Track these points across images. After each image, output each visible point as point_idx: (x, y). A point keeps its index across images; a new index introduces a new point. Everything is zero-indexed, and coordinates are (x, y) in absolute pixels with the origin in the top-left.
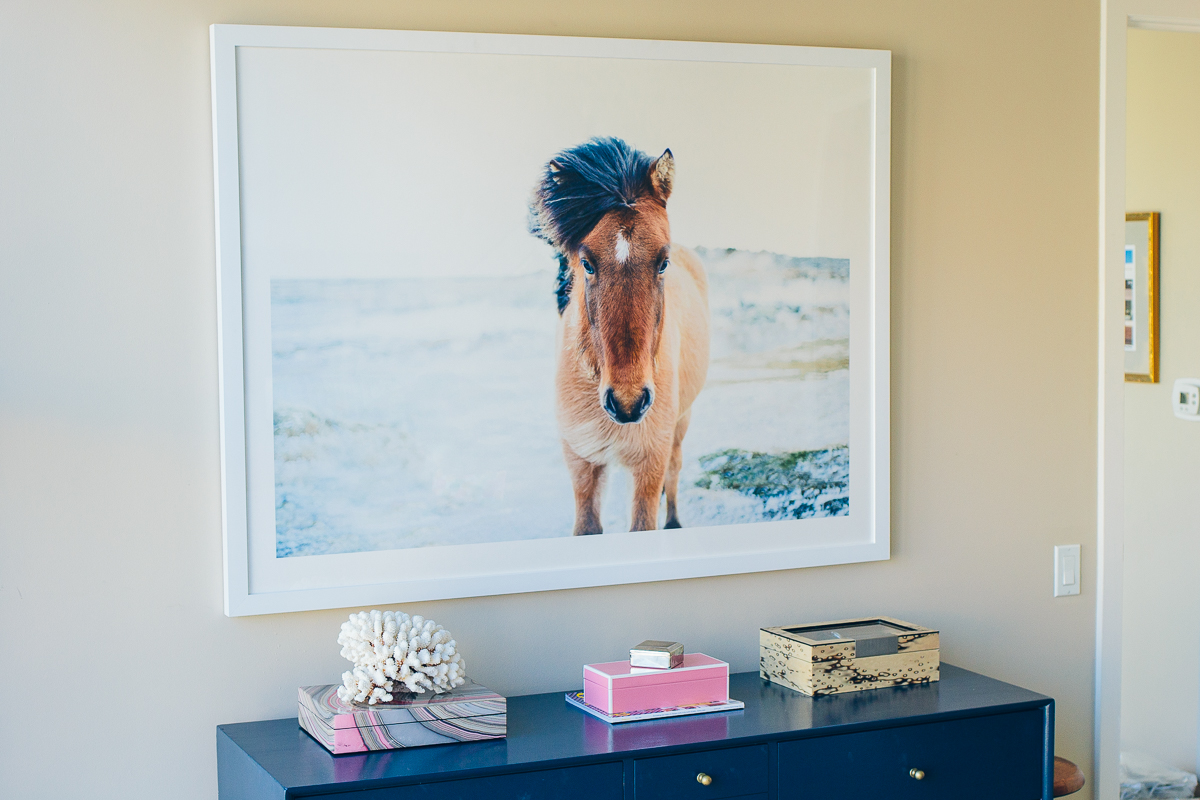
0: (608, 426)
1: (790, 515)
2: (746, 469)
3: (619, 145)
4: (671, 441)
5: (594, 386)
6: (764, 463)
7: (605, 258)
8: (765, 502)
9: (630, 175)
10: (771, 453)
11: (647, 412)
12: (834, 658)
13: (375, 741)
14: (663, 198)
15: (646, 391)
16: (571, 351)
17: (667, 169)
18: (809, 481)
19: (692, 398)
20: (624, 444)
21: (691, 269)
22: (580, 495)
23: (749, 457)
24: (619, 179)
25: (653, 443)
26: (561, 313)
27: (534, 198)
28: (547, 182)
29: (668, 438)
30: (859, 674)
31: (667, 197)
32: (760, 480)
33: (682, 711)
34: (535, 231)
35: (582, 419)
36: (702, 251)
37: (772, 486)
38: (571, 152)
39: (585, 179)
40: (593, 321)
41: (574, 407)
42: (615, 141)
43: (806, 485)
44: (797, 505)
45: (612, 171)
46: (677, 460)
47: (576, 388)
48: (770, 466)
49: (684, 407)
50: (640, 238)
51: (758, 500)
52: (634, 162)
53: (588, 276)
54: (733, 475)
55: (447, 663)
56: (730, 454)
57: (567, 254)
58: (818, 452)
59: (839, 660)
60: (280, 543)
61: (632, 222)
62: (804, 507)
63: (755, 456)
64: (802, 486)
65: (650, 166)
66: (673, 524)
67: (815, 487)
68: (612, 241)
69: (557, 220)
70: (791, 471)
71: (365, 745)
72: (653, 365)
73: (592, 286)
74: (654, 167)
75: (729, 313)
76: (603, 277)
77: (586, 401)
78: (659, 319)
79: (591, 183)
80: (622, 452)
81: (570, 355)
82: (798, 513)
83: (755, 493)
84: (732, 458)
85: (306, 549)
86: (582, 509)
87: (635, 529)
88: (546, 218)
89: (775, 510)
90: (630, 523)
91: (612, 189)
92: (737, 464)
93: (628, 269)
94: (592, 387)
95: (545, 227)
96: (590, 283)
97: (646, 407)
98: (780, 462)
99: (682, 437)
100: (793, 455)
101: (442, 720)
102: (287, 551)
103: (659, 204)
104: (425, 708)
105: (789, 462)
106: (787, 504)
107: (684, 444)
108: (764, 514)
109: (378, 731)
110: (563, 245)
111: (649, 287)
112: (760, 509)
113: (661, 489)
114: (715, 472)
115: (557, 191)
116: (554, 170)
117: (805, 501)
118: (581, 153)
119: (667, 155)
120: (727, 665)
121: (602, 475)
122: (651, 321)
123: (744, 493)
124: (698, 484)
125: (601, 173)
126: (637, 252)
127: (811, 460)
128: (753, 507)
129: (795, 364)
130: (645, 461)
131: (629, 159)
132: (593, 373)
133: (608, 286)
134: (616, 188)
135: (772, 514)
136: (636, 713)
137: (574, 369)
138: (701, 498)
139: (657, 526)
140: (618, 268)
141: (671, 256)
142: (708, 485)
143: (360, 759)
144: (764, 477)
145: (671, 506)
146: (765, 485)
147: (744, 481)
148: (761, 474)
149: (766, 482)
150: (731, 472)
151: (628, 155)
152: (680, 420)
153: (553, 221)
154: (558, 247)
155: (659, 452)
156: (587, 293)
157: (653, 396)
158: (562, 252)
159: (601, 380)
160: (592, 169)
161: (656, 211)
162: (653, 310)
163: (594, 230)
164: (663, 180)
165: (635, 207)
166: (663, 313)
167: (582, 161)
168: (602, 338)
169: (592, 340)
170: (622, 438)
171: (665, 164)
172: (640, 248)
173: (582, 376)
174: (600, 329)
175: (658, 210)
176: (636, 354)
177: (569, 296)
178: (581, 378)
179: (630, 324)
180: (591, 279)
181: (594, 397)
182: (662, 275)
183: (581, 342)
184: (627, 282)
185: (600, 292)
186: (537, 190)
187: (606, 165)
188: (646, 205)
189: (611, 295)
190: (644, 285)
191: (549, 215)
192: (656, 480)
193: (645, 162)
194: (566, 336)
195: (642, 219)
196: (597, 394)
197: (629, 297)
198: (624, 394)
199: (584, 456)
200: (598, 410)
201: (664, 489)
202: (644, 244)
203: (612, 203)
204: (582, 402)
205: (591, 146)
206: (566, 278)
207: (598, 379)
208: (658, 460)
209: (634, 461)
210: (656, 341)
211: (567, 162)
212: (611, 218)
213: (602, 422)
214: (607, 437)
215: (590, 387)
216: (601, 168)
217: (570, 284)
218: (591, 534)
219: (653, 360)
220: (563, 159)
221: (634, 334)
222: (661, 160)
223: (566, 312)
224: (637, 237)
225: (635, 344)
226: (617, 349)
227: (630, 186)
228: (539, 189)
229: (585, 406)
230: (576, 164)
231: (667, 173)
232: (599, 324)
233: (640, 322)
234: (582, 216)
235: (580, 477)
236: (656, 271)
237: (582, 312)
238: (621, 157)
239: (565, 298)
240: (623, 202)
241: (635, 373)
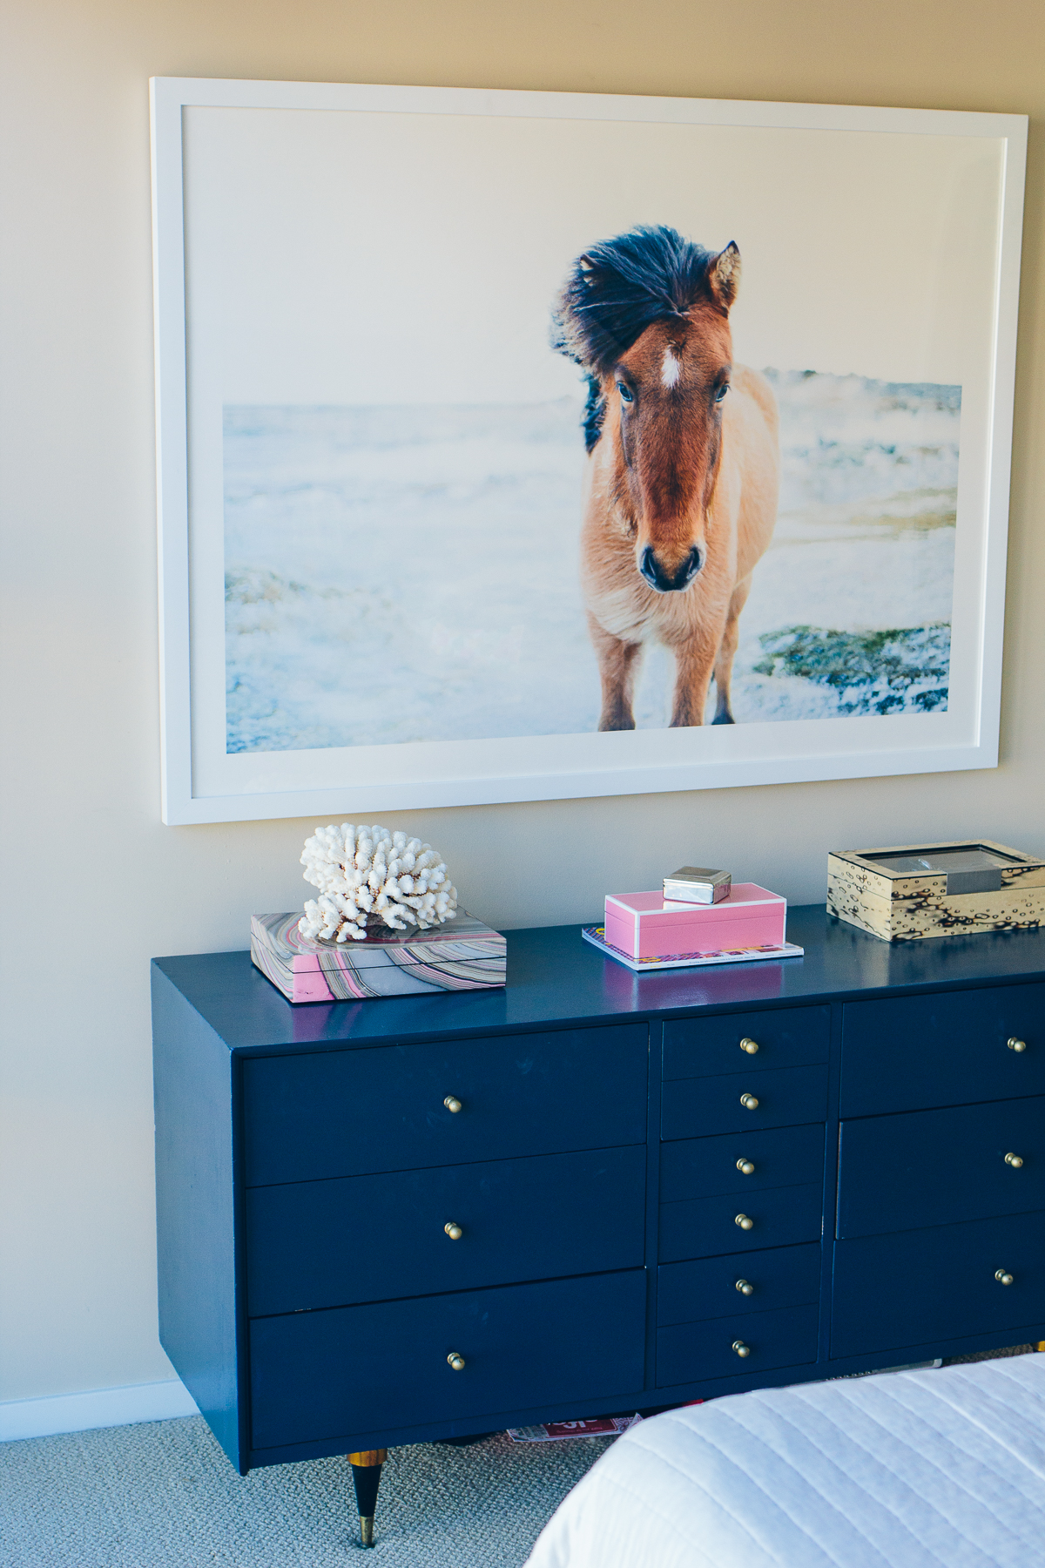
0: (645, 595)
1: (873, 709)
2: (819, 651)
3: (670, 236)
4: (725, 615)
5: (629, 544)
6: (842, 644)
7: (648, 380)
8: (841, 693)
9: (682, 275)
10: (851, 631)
11: (695, 578)
12: (919, 895)
13: (343, 986)
14: (724, 305)
15: (695, 553)
17: (730, 268)
18: (899, 668)
19: (754, 561)
20: (665, 618)
21: (756, 396)
22: (607, 680)
23: (823, 636)
24: (668, 279)
25: (702, 617)
26: (590, 451)
27: (559, 304)
28: (576, 284)
29: (720, 611)
30: (950, 916)
31: (729, 304)
32: (836, 665)
33: (726, 958)
34: (559, 345)
35: (612, 587)
36: (771, 373)
37: (851, 673)
38: (607, 245)
39: (624, 279)
40: (629, 462)
41: (603, 571)
42: (664, 231)
43: (894, 672)
44: (882, 697)
45: (660, 269)
46: (731, 638)
47: (607, 546)
48: (849, 648)
49: (743, 571)
50: (694, 357)
51: (833, 691)
52: (688, 258)
53: (626, 404)
54: (802, 658)
55: (434, 892)
56: (799, 632)
57: (600, 377)
58: (911, 631)
59: (926, 898)
60: (232, 735)
61: (683, 335)
62: (891, 701)
63: (831, 635)
64: (889, 674)
65: (709, 263)
66: (724, 718)
67: (906, 675)
68: (657, 359)
69: (587, 333)
70: (876, 656)
71: (331, 993)
72: (705, 519)
73: (631, 418)
74: (714, 265)
75: (803, 454)
76: (644, 406)
77: (618, 563)
78: (714, 460)
79: (633, 284)
80: (662, 628)
81: (600, 503)
82: (882, 708)
83: (830, 681)
84: (801, 637)
85: (263, 743)
86: (611, 697)
87: (675, 724)
88: (574, 330)
89: (854, 702)
90: (669, 717)
91: (659, 293)
92: (808, 645)
93: (677, 396)
94: (627, 546)
95: (572, 341)
96: (627, 414)
97: (694, 571)
98: (862, 643)
99: (738, 609)
100: (880, 634)
101: (426, 964)
102: (240, 745)
103: (718, 312)
104: (405, 949)
105: (874, 643)
106: (869, 696)
107: (741, 619)
108: (840, 708)
109: (347, 977)
110: (595, 365)
111: (703, 420)
112: (835, 702)
113: (710, 675)
114: (779, 655)
115: (588, 295)
116: (586, 267)
117: (892, 693)
118: (621, 246)
119: (731, 249)
120: (784, 900)
121: (637, 656)
122: (705, 462)
123: (814, 681)
124: (758, 669)
125: (646, 273)
126: (689, 374)
127: (902, 641)
128: (826, 699)
129: (887, 519)
130: (691, 640)
131: (682, 255)
132: (628, 527)
133: (650, 417)
134: (664, 291)
135: (850, 708)
136: (668, 958)
137: (604, 523)
138: (760, 686)
139: (703, 721)
140: (663, 395)
141: (732, 379)
142: (769, 671)
143: (325, 1010)
144: (841, 661)
145: (723, 697)
146: (842, 671)
147: (816, 665)
148: (837, 658)
149: (843, 668)
150: (800, 655)
151: (681, 248)
152: (738, 589)
153: (582, 332)
154: (589, 366)
155: (710, 628)
156: (624, 426)
157: (703, 558)
158: (594, 373)
159: (639, 537)
160: (634, 266)
161: (715, 322)
162: (707, 449)
163: (635, 345)
164: (725, 281)
165: (688, 316)
166: (720, 452)
167: (622, 257)
168: (641, 484)
169: (629, 486)
170: (663, 610)
171: (729, 260)
172: (694, 368)
173: (614, 531)
174: (639, 472)
175: (717, 320)
176: (683, 505)
177: (601, 429)
178: (613, 534)
179: (678, 465)
180: (629, 408)
181: (629, 558)
182: (720, 404)
183: (614, 488)
184: (675, 412)
185: (640, 425)
186: (564, 294)
187: (652, 262)
188: (703, 314)
189: (654, 429)
190: (696, 416)
191: (578, 325)
192: (704, 662)
193: (703, 258)
194: (596, 480)
195: (696, 331)
196: (633, 554)
197: (677, 432)
198: (666, 554)
199: (614, 632)
200: (634, 573)
201: (714, 673)
202: (698, 364)
203: (659, 311)
204: (612, 564)
205: (634, 237)
206: (597, 407)
207: (634, 534)
208: (708, 639)
209: (678, 639)
210: (710, 489)
211: (603, 257)
212: (656, 330)
213: (637, 589)
214: (644, 609)
215: (624, 544)
216: (647, 265)
217: (602, 415)
218: (621, 729)
219: (706, 512)
220: (598, 254)
221: (682, 478)
222: (723, 255)
223: (595, 451)
224: (690, 355)
225: (683, 491)
226: (660, 498)
227: (683, 288)
228: (566, 292)
229: (616, 569)
230: (614, 260)
231: (731, 273)
232: (638, 466)
233: (690, 464)
234: (621, 325)
235: (608, 658)
236: (713, 399)
237: (616, 450)
238: (672, 252)
239: (596, 432)
240: (673, 310)
241: (681, 528)
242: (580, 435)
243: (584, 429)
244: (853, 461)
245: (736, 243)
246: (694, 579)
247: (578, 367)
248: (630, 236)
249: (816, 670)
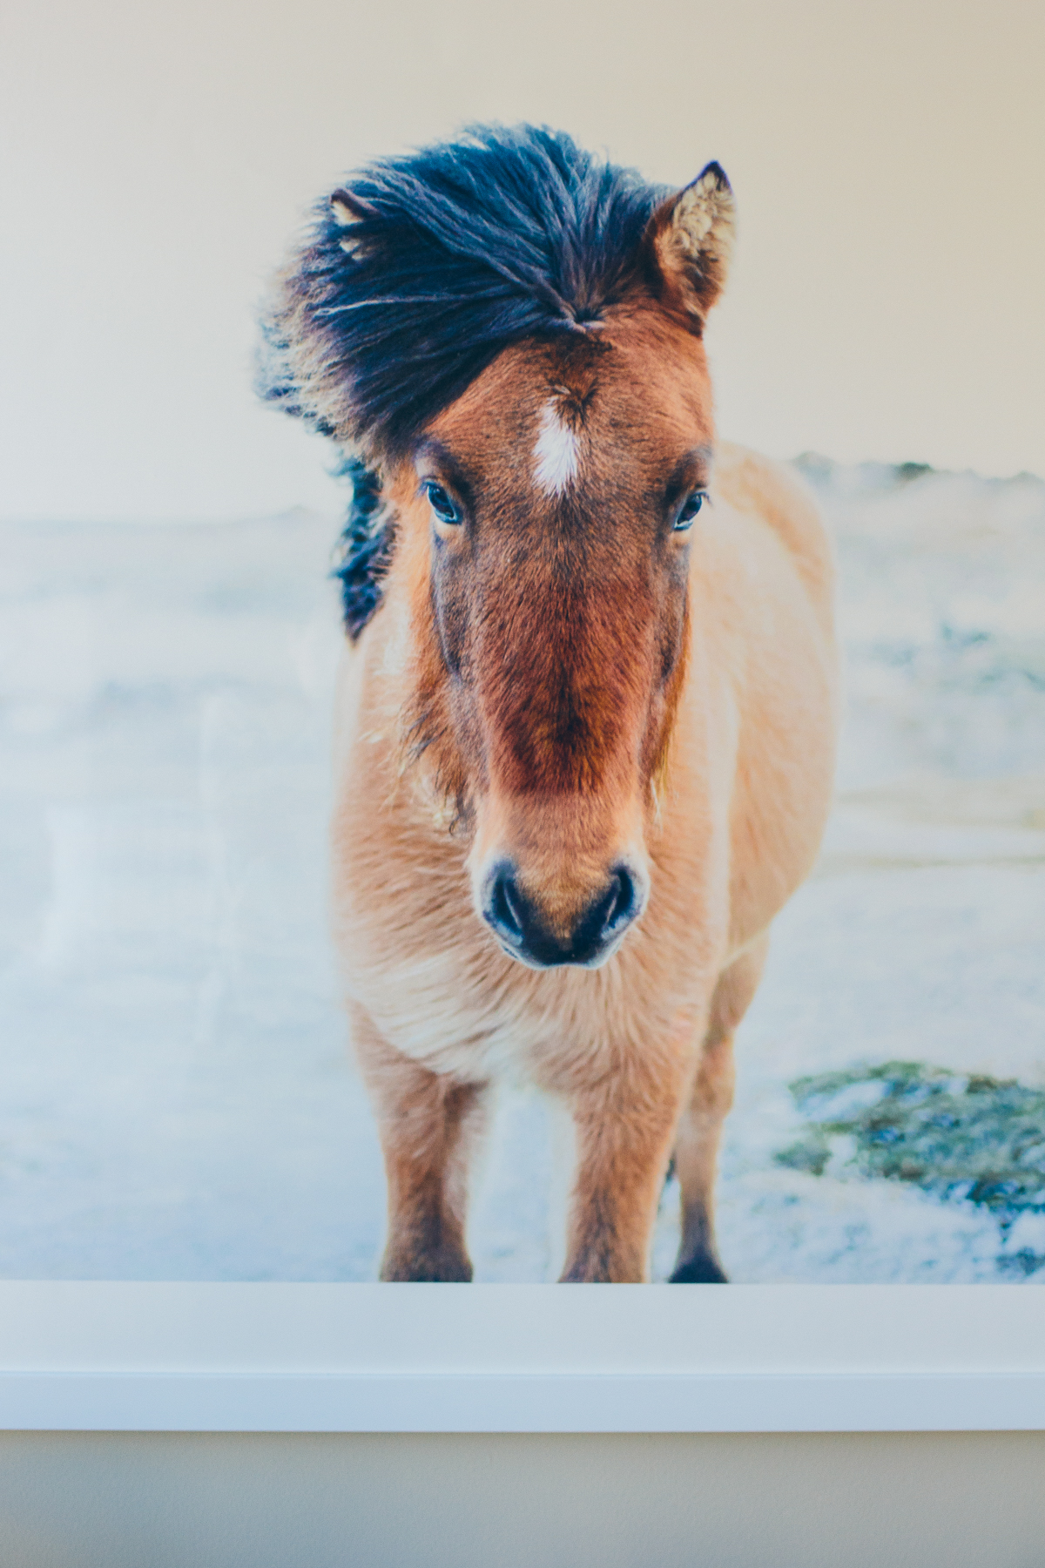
0: (495, 971)
2: (946, 1124)
3: (554, 149)
4: (700, 1026)
5: (452, 851)
6: (1007, 1111)
7: (498, 479)
8: (1005, 1226)
9: (586, 237)
11: (623, 938)
14: (691, 306)
15: (622, 876)
16: (381, 750)
17: (707, 223)
19: (773, 904)
20: (548, 1027)
21: (778, 520)
22: (401, 1165)
23: (956, 1089)
24: (551, 248)
25: (641, 1030)
26: (355, 636)
27: (278, 299)
28: (321, 254)
31: (705, 305)
32: (993, 1159)
34: (278, 393)
35: (413, 948)
36: (815, 468)
37: (1031, 1182)
38: (398, 168)
39: (440, 244)
40: (453, 662)
41: (389, 911)
42: (541, 137)
45: (530, 224)
46: (717, 1082)
47: (398, 855)
48: (1025, 1121)
49: (743, 927)
50: (615, 424)
51: (984, 1220)
52: (601, 200)
53: (443, 528)
54: (901, 1138)
56: (895, 1075)
57: (378, 465)
61: (589, 376)
63: (977, 1086)
65: (653, 212)
66: (699, 1269)
68: (522, 427)
69: (347, 364)
72: (647, 799)
73: (456, 562)
74: (667, 215)
75: (902, 657)
76: (489, 534)
77: (425, 894)
78: (669, 664)
79: (461, 257)
80: (538, 1050)
83: (975, 1196)
84: (899, 1089)
86: (410, 1205)
87: (575, 1275)
88: (314, 358)
90: (560, 1254)
91: (529, 278)
92: (916, 1108)
93: (572, 514)
94: (447, 856)
95: (309, 384)
96: (447, 552)
97: (621, 922)
99: (735, 1016)
103: (681, 325)
107: (743, 1036)
108: (1003, 1262)
110: (367, 438)
111: (640, 569)
112: (990, 1244)
113: (665, 1165)
114: (841, 1127)
115: (350, 279)
116: (344, 217)
118: (433, 170)
119: (710, 181)
121: (474, 1113)
122: (645, 668)
123: (935, 1195)
124: (786, 1159)
125: (495, 231)
126: (604, 465)
128: (966, 1238)
130: (614, 1081)
131: (587, 192)
132: (451, 813)
133: (505, 560)
134: (540, 275)
135: (1028, 1263)
137: (390, 800)
139: (647, 1271)
140: (539, 511)
141: (715, 479)
142: (817, 1164)
144: (1005, 1150)
145: (696, 1220)
146: (1008, 1174)
147: (939, 1157)
148: (994, 1143)
149: (1011, 1166)
150: (896, 1131)
151: (583, 177)
152: (734, 967)
153: (335, 364)
154: (351, 441)
155: (661, 1054)
156: (439, 580)
157: (643, 892)
158: (364, 457)
159: (479, 836)
160: (465, 215)
161: (669, 346)
162: (650, 638)
163: (467, 395)
164: (695, 254)
165: (601, 331)
166: (685, 646)
167: (435, 195)
168: (482, 714)
169: (452, 718)
170: (542, 1009)
171: (704, 206)
172: (615, 451)
173: (415, 820)
174: (478, 687)
175: (675, 342)
176: (592, 766)
177: (381, 585)
178: (413, 827)
179: (577, 675)
180: (452, 538)
181: (453, 884)
182: (685, 535)
183: (414, 722)
184: (567, 552)
185: (481, 578)
186: (290, 276)
187: (510, 206)
188: (638, 327)
189: (516, 589)
190: (623, 561)
191: (325, 347)
192: (648, 1137)
193: (638, 199)
194: (369, 703)
195: (622, 366)
196: (464, 876)
197: (575, 596)
198: (549, 880)
199: (418, 1053)
200: (466, 921)
201: (673, 1164)
202: (628, 443)
203: (528, 319)
204: (413, 895)
205: (465, 150)
206: (373, 533)
207: (466, 830)
208: (658, 1080)
209: (579, 1077)
210: (659, 730)
211: (386, 196)
212: (520, 361)
213: (477, 957)
214: (492, 1004)
215: (439, 853)
216: (496, 214)
217: (386, 552)
218: (436, 1279)
219: (648, 785)
220: (374, 187)
221: (587, 704)
222: (690, 195)
223: (368, 634)
224: (605, 420)
225: (589, 734)
226: (532, 747)
227: (587, 270)
228: (296, 272)
229: (422, 909)
230: (415, 202)
231: (710, 234)
232: (476, 673)
233: (609, 672)
234: (429, 352)
235: (402, 1112)
236: (664, 521)
237: (421, 635)
238: (560, 183)
239: (369, 591)
240: (563, 316)
241: (586, 821)
242: (330, 599)
243: (339, 584)
244: (1032, 678)
245: (724, 166)
246: (620, 940)
247: (324, 442)
248: (455, 148)
249: (939, 1169)
